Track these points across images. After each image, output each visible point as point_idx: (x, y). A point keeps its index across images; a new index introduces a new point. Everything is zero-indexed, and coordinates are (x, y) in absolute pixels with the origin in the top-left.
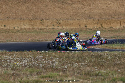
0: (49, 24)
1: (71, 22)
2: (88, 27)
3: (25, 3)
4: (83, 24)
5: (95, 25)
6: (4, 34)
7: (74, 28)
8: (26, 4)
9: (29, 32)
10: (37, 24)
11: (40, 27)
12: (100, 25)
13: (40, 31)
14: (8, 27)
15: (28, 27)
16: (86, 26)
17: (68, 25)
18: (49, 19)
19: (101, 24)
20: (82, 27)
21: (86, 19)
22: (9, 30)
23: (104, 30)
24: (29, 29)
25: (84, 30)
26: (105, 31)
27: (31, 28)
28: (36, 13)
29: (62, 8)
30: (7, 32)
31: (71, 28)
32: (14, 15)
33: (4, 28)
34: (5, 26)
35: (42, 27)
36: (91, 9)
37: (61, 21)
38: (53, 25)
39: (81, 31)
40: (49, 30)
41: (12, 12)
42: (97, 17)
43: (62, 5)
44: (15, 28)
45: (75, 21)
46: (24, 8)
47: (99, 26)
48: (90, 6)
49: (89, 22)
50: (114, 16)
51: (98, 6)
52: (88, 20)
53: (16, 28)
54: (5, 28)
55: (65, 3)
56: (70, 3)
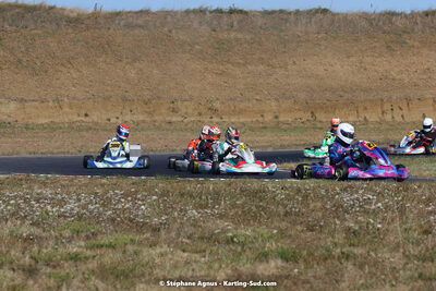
0: (190, 111)
1: (242, 105)
2: (281, 119)
3: (135, 60)
4: (270, 111)
5: (298, 115)
6: (85, 133)
7: (249, 120)
8: (137, 64)
9: (142, 129)
10: (163, 111)
11: (168, 119)
12: (309, 114)
13: (168, 126)
14: (94, 117)
15: (141, 118)
16: (276, 117)
17: (235, 112)
18: (191, 99)
19: (312, 113)
20: (269, 118)
21: (277, 100)
22: (97, 124)
23: (319, 125)
24: (143, 121)
25: (272, 125)
26: (321, 129)
27: (148, 119)
28: (159, 85)
29: (222, 74)
30: (90, 129)
31: (242, 120)
32: (109, 88)
33: (83, 119)
34: (86, 115)
35: (174, 119)
36: (288, 76)
37: (217, 105)
38: (200, 114)
39: (265, 128)
40: (190, 125)
41: (104, 83)
42: (302, 96)
43: (221, 67)
44: (109, 120)
45: (251, 105)
46: (132, 74)
47: (307, 116)
48: (286, 70)
49: (283, 105)
50: (342, 93)
51: (304, 69)
52: (281, 101)
53: (113, 120)
54: (87, 119)
55: (228, 62)
56: (241, 61)
